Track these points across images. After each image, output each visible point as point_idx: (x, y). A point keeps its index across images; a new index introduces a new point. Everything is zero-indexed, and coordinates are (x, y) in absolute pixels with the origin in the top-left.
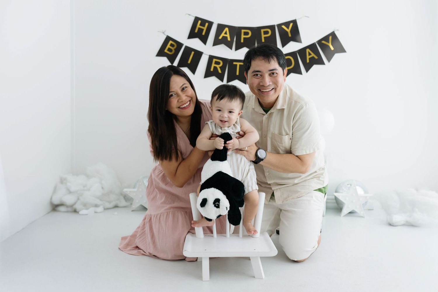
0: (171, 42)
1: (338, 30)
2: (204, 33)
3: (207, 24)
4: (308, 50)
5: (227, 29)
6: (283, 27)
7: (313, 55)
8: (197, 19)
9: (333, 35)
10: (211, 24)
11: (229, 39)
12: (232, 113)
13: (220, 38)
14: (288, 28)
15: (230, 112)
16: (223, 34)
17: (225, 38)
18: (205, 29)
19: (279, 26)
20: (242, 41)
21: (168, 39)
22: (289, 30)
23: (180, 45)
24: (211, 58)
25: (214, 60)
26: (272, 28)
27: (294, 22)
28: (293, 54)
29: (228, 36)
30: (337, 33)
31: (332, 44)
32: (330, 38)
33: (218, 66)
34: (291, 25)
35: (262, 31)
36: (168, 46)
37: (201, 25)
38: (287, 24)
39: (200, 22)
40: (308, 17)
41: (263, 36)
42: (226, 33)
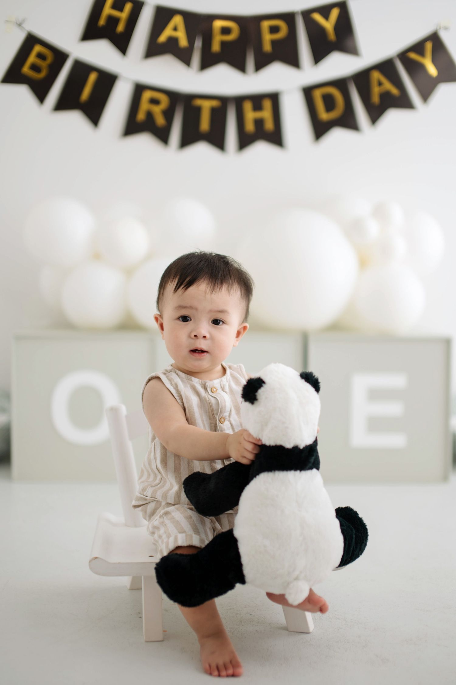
0: (37, 48)
1: (446, 28)
2: (120, 28)
3: (129, 6)
4: (376, 75)
5: (178, 20)
6: (318, 17)
7: (388, 86)
9: (434, 39)
10: (138, 6)
11: (183, 42)
12: (221, 326)
13: (162, 38)
14: (327, 18)
15: (216, 322)
16: (167, 33)
17: (173, 41)
18: (124, 15)
19: (307, 14)
20: (216, 48)
21: (31, 40)
22: (328, 25)
23: (60, 56)
24: (139, 89)
25: (147, 95)
26: (288, 18)
27: (342, 6)
28: (340, 84)
29: (181, 34)
30: (445, 37)
31: (434, 61)
32: (429, 46)
33: (157, 110)
34: (335, 13)
35: (266, 25)
36: (32, 58)
37: (114, 7)
38: (325, 10)
41: (267, 38)
42: (175, 29)
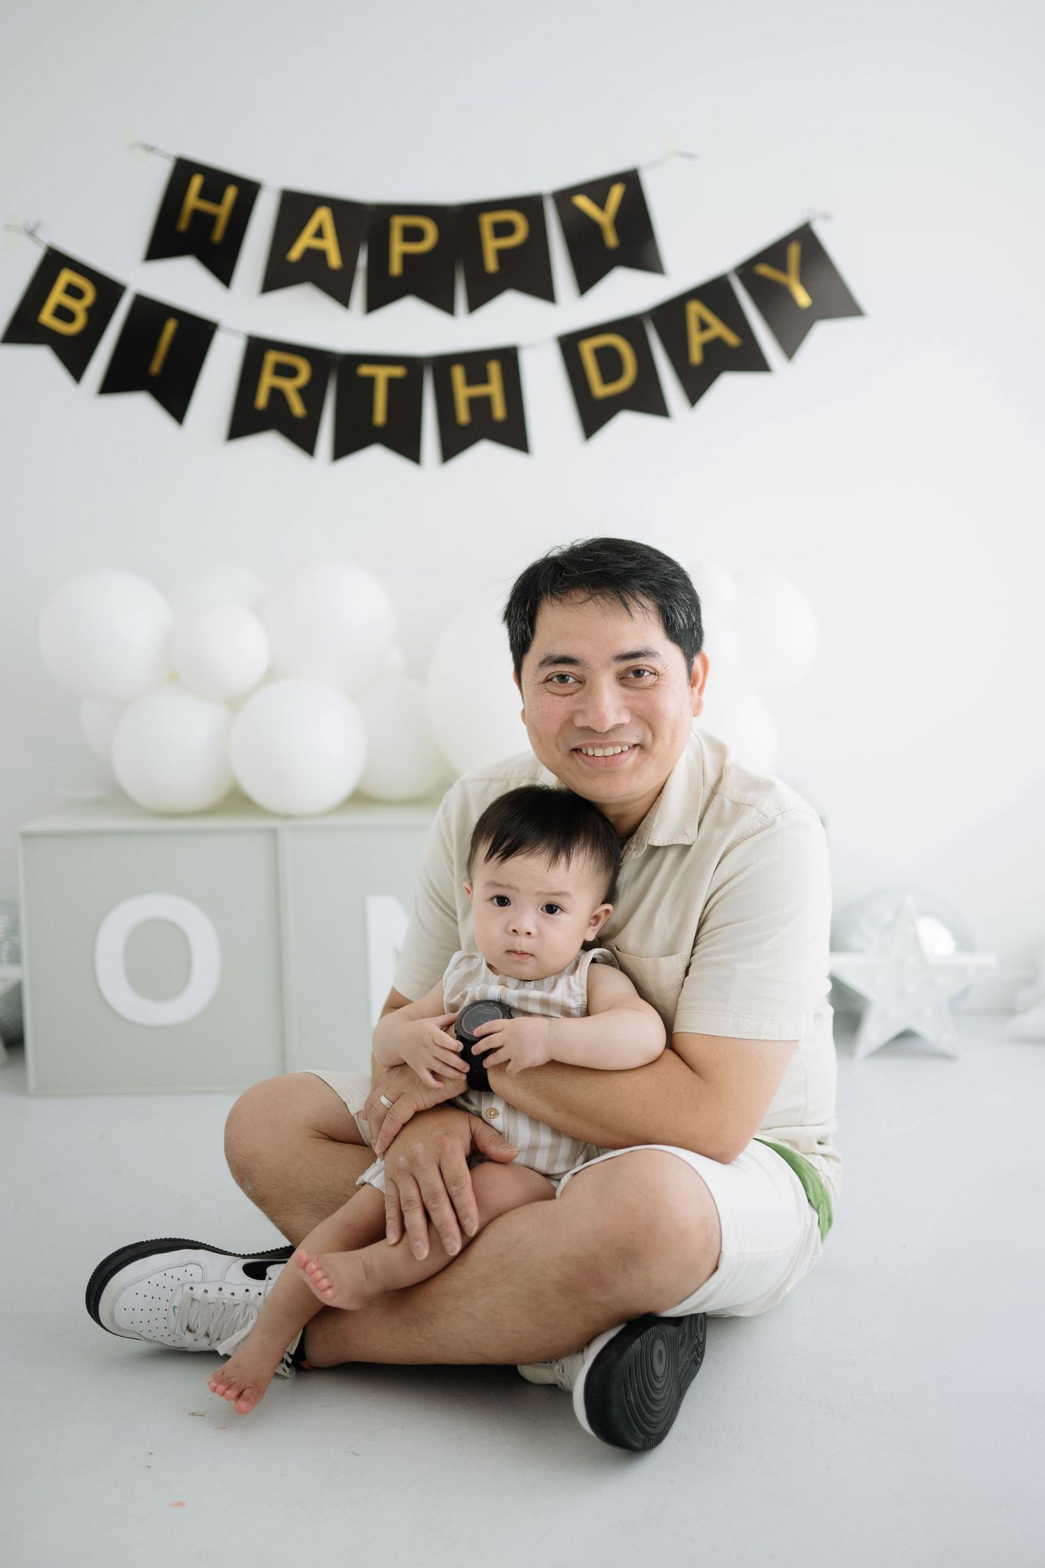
0: (66, 277)
1: (826, 217)
2: (218, 234)
3: (231, 193)
4: (695, 309)
5: (323, 216)
6: (583, 202)
7: (718, 329)
8: (184, 170)
9: (805, 237)
10: (249, 191)
11: (335, 260)
12: (558, 917)
13: (295, 253)
14: (601, 203)
15: (551, 909)
16: (306, 240)
17: (315, 257)
18: (223, 211)
19: (563, 197)
20: (396, 267)
21: (54, 262)
22: (604, 217)
23: (109, 290)
24: (257, 349)
25: (272, 358)
26: (530, 206)
27: (631, 180)
28: (629, 327)
29: (330, 244)
30: (824, 233)
31: (804, 282)
32: (794, 251)
33: (290, 387)
34: (616, 193)
35: (487, 221)
36: (57, 296)
37: (204, 194)
38: (597, 189)
39: (197, 182)
40: (691, 156)
41: (491, 245)
42: (319, 234)
